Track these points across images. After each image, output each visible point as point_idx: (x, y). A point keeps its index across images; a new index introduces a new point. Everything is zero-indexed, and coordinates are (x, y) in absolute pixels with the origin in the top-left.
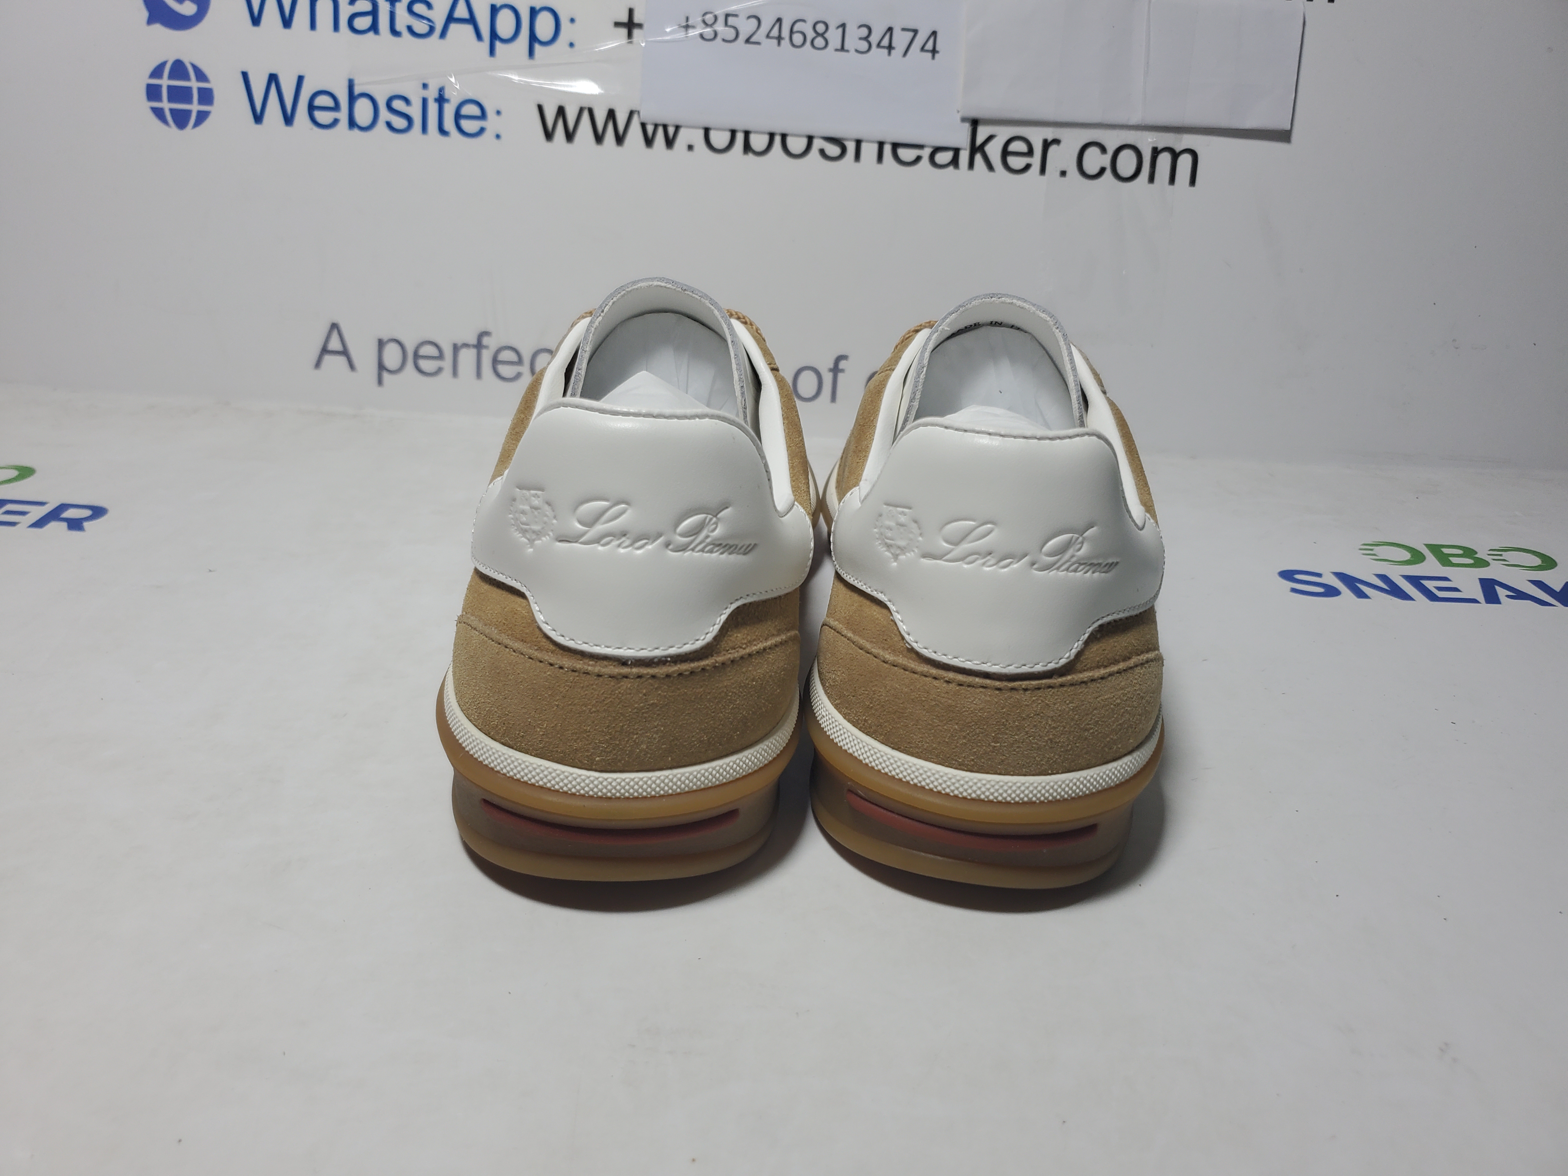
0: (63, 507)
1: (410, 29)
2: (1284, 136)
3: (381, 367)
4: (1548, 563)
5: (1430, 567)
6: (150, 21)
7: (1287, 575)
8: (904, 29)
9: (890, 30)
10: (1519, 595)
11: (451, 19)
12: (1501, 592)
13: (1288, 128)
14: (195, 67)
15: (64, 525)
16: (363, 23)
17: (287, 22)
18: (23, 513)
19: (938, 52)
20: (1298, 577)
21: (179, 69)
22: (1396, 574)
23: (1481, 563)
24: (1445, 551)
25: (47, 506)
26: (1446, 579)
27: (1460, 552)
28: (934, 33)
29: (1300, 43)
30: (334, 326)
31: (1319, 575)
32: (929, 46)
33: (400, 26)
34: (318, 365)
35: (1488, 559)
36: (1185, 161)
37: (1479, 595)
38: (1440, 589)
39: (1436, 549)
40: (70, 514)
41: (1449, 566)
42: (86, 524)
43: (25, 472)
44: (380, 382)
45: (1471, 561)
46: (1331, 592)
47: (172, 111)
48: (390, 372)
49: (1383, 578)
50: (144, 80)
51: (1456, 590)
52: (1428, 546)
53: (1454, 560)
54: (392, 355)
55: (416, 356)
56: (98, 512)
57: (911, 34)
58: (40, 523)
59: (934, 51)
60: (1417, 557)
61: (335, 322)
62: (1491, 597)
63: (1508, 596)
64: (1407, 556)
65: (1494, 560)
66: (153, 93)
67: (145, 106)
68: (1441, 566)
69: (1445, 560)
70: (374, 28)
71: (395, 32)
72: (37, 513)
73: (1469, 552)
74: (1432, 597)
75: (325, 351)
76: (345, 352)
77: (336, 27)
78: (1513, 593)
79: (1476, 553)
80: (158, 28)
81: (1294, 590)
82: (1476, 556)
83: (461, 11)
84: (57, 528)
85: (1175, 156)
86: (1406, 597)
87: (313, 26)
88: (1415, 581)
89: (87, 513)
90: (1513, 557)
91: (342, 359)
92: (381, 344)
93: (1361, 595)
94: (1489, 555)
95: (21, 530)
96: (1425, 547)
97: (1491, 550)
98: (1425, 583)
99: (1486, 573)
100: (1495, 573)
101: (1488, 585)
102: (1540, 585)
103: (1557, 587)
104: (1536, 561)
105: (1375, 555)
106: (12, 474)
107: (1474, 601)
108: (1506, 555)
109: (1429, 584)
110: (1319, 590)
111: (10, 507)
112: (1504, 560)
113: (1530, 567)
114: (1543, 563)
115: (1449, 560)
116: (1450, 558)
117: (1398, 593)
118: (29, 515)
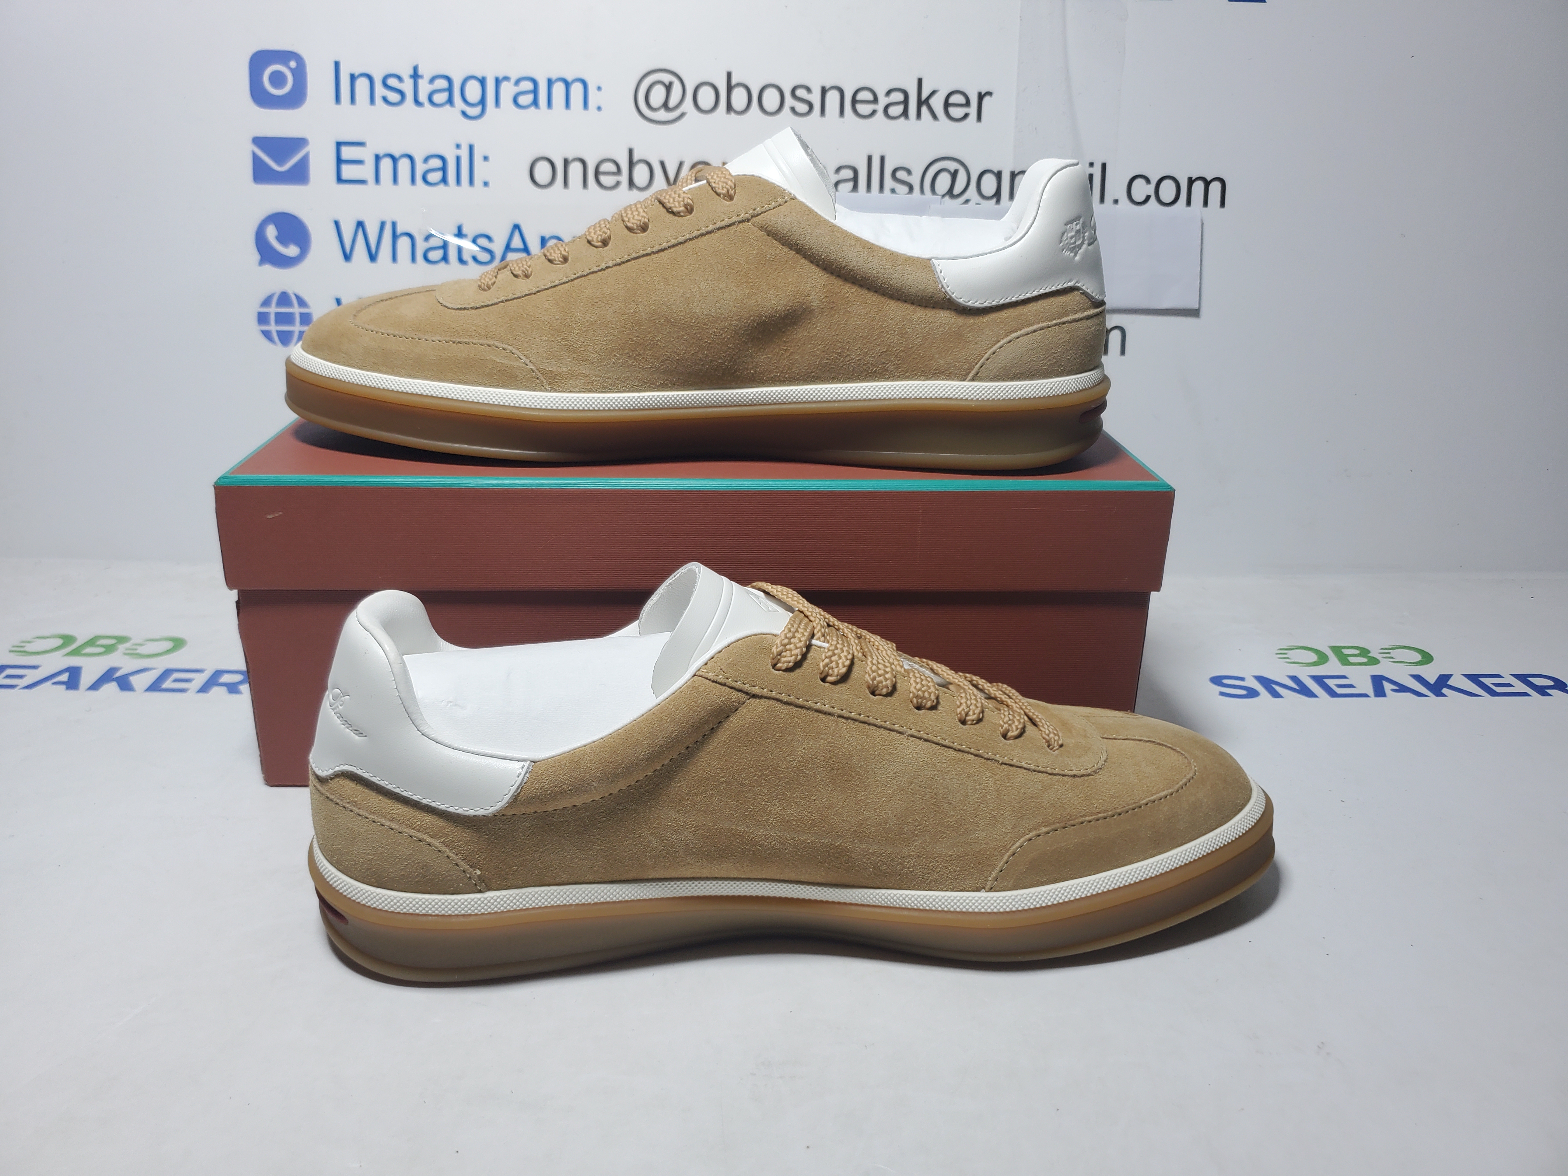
0: (218, 673)
1: (475, 259)
2: (1194, 313)
4: (1427, 658)
5: (1333, 667)
6: (262, 262)
7: (1216, 680)
10: (1402, 688)
11: (508, 248)
12: (1387, 686)
13: (1197, 307)
14: (298, 297)
15: (224, 689)
16: (435, 255)
17: (373, 257)
18: (188, 680)
20: (1226, 681)
21: (284, 299)
22: (1304, 675)
23: (1374, 661)
24: (1346, 651)
25: (205, 673)
26: (1344, 677)
27: (1357, 652)
29: (1200, 241)
31: (1242, 679)
33: (466, 257)
35: (1379, 657)
36: (1115, 336)
37: (1370, 691)
38: (1339, 686)
39: (1337, 650)
40: (226, 678)
41: (1348, 665)
42: (241, 687)
43: (178, 643)
45: (1365, 660)
46: (1252, 693)
47: (278, 332)
49: (1294, 678)
50: (255, 308)
51: (1351, 686)
52: (1332, 648)
53: (1352, 660)
58: (204, 689)
60: (1322, 659)
62: (1380, 692)
63: (1393, 690)
64: (1314, 657)
65: (1384, 658)
66: (262, 318)
67: (255, 329)
68: (1340, 665)
69: (1344, 660)
70: (445, 258)
71: (461, 260)
72: (200, 679)
73: (1364, 652)
74: (1332, 693)
77: (413, 259)
78: (1397, 687)
79: (1369, 652)
80: (268, 268)
81: (1221, 694)
82: (1370, 655)
83: (517, 243)
84: (218, 692)
86: (1309, 694)
87: (394, 259)
88: (1319, 680)
90: (1399, 654)
93: (1276, 695)
94: (1380, 653)
95: (192, 696)
96: (1329, 649)
97: (1382, 649)
98: (1327, 681)
99: (1376, 670)
100: (1383, 669)
101: (1378, 682)
102: (1418, 678)
103: (1432, 680)
104: (1418, 657)
105: (1288, 658)
106: (168, 645)
107: (1365, 695)
108: (1394, 653)
109: (1331, 683)
110: (1243, 692)
111: (176, 675)
112: (1392, 658)
113: (1413, 663)
114: (1422, 658)
115: (1348, 660)
116: (1349, 658)
117: (1304, 691)
118: (194, 682)
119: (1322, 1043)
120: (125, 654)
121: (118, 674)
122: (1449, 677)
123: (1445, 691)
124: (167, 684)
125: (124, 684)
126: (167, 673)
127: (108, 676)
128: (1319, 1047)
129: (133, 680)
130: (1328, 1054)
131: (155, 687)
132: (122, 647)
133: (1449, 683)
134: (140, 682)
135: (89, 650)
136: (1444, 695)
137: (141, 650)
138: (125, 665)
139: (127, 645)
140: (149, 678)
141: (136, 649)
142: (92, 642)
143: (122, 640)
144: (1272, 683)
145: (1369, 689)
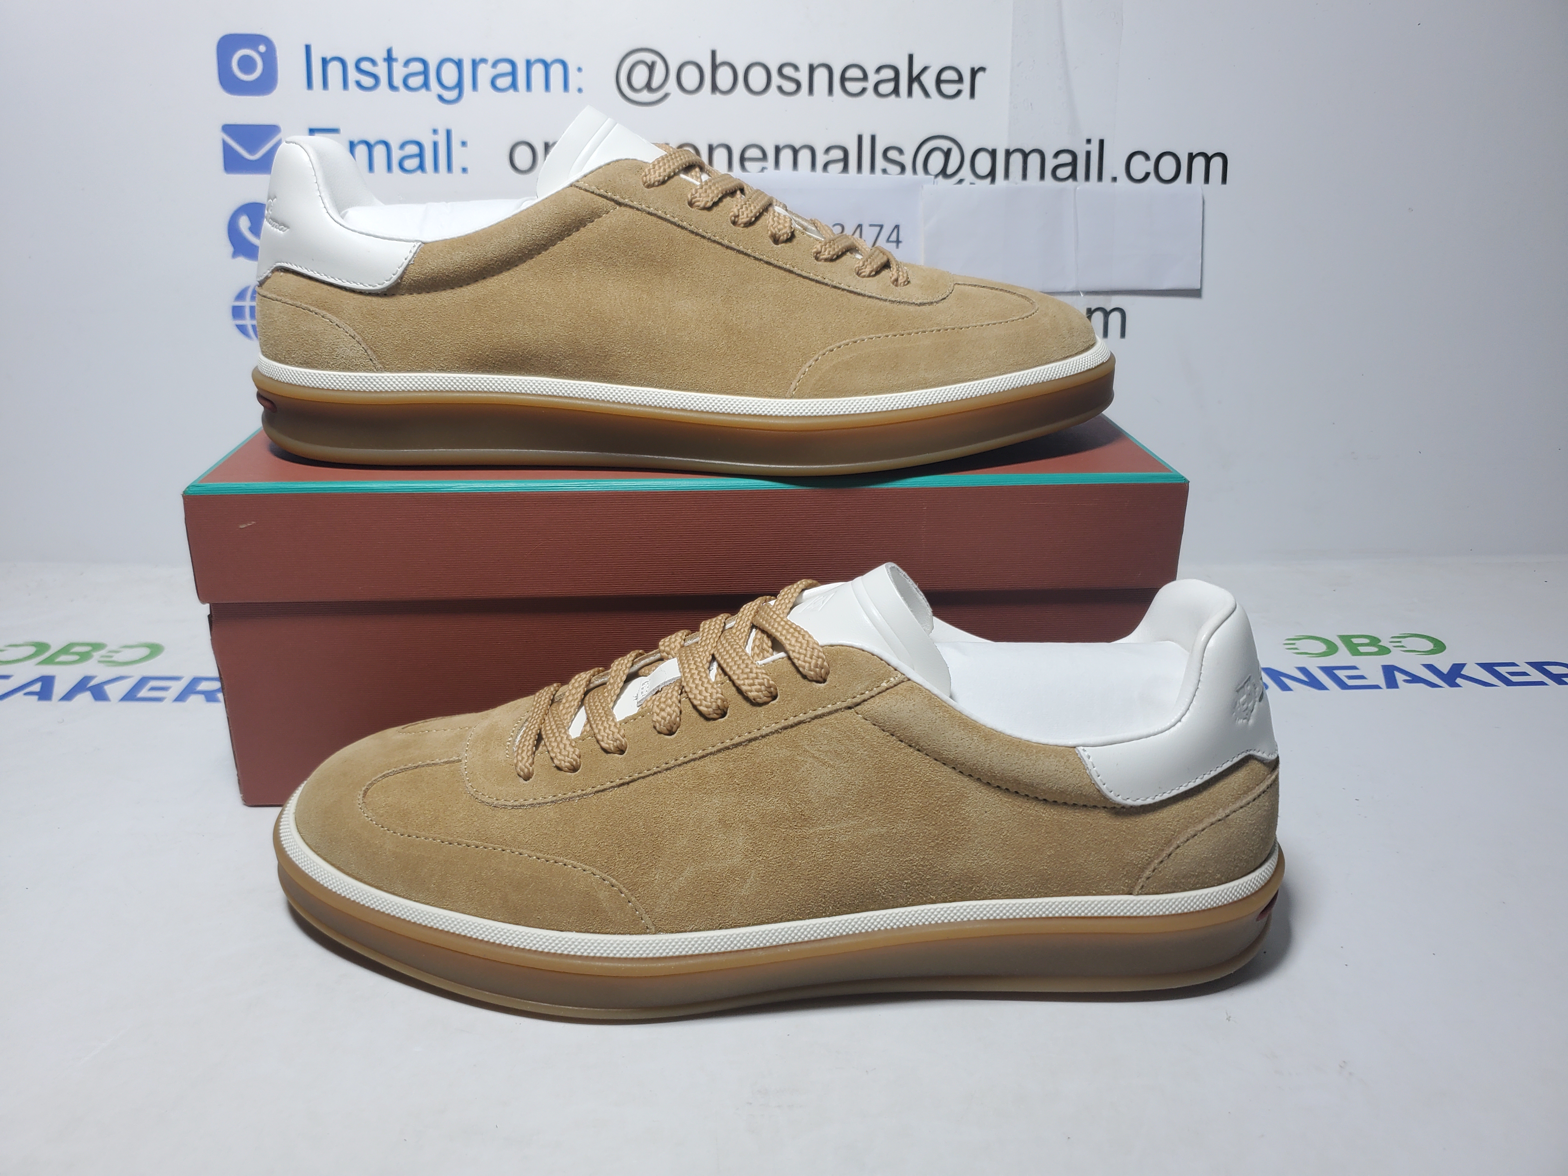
0: (196, 680)
2: (1196, 293)
4: (1439, 647)
5: (1343, 657)
6: (235, 254)
8: (871, 225)
9: (860, 226)
10: (1415, 679)
12: (1399, 677)
13: (1199, 287)
15: (201, 697)
18: (165, 689)
19: (901, 242)
22: (1314, 666)
23: (1384, 651)
24: (1355, 641)
25: (183, 681)
26: (1354, 668)
27: (1367, 641)
28: (897, 227)
29: (1201, 219)
32: (894, 237)
35: (1390, 646)
36: (1115, 318)
37: (1382, 682)
38: (1350, 677)
39: (1346, 640)
40: (204, 686)
41: (1358, 655)
42: (220, 695)
43: (155, 650)
45: (1375, 649)
47: (254, 326)
49: (1303, 670)
50: (229, 302)
51: (1362, 677)
52: (1342, 638)
53: (1362, 649)
57: (878, 228)
58: (181, 697)
59: (898, 242)
60: (1332, 648)
62: (1392, 683)
63: (1406, 681)
64: (1323, 648)
65: (1395, 647)
66: (237, 312)
67: (229, 323)
68: (1350, 655)
69: (1354, 650)
72: (177, 687)
73: (1374, 641)
74: (1343, 685)
78: (1409, 677)
79: (1380, 641)
80: (240, 259)
82: (1380, 644)
84: (195, 700)
85: (1107, 314)
86: (1320, 686)
88: (1329, 671)
89: (217, 685)
90: (1411, 643)
93: (1285, 687)
94: (1391, 642)
95: (168, 705)
96: (1338, 638)
97: (1392, 637)
98: (1337, 672)
99: (1387, 660)
100: (1394, 659)
101: (1389, 672)
102: (1431, 668)
103: (1445, 670)
104: (1430, 646)
105: (1296, 649)
106: (145, 651)
107: (1377, 687)
108: (1405, 642)
109: (1341, 674)
111: (152, 684)
112: (1403, 646)
113: (1424, 652)
114: (1434, 647)
115: (1358, 650)
116: (1359, 648)
117: (1314, 683)
118: (170, 690)
119: (1344, 1062)
120: (100, 662)
121: (92, 683)
122: (1463, 666)
123: (1459, 681)
124: (143, 693)
125: (99, 694)
126: (143, 681)
127: (81, 686)
128: (1341, 1067)
129: (108, 688)
130: (1351, 1074)
131: (130, 696)
132: (97, 655)
133: (1462, 673)
134: (114, 691)
135: (63, 658)
136: (1458, 686)
137: (117, 657)
138: (100, 672)
139: (103, 652)
140: (124, 687)
141: (111, 657)
142: (66, 650)
143: (97, 646)
144: (1281, 676)
145: (1381, 681)
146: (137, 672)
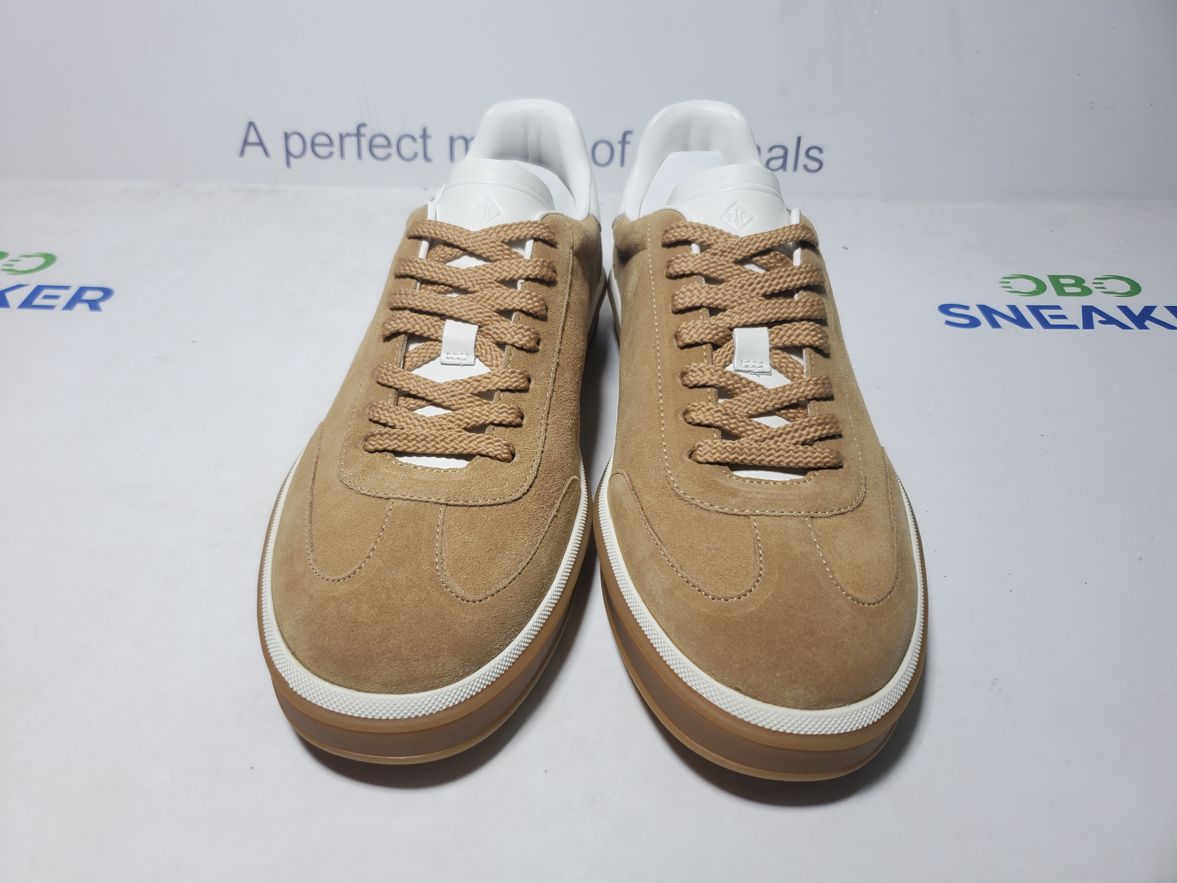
0: (82, 290)
3: (288, 153)
4: (1135, 289)
5: (1049, 297)
7: (945, 309)
10: (1109, 320)
12: (1096, 317)
15: (86, 306)
18: (56, 297)
20: (952, 310)
22: (1022, 304)
23: (1087, 291)
24: (1062, 281)
25: (71, 289)
26: (1058, 307)
27: (1072, 281)
30: (251, 124)
31: (967, 308)
34: (242, 153)
35: (1092, 287)
37: (1079, 322)
38: (1053, 317)
39: (1055, 279)
40: (89, 295)
41: (1063, 295)
42: (102, 305)
43: (49, 259)
44: (288, 164)
45: (1078, 290)
46: (974, 323)
48: (295, 157)
49: (1013, 308)
51: (1063, 317)
52: (1050, 277)
53: (1067, 290)
54: (295, 145)
55: (313, 144)
56: (107, 293)
58: (69, 306)
60: (1041, 288)
61: (252, 121)
62: (1088, 324)
63: (1100, 322)
64: (1033, 287)
65: (1096, 288)
68: (1056, 295)
69: (1060, 290)
72: (66, 296)
73: (1079, 281)
74: (1045, 324)
75: (246, 143)
76: (261, 143)
78: (1104, 318)
79: (1084, 281)
81: (948, 323)
82: (1084, 285)
84: (81, 308)
86: (1026, 325)
88: (1035, 310)
89: (99, 294)
90: (1111, 285)
91: (259, 149)
92: (287, 136)
93: (995, 325)
94: (1093, 283)
95: (58, 312)
96: (1047, 278)
97: (1096, 279)
98: (1042, 311)
99: (1088, 301)
100: (1094, 300)
101: (1088, 312)
102: (1125, 309)
103: (1137, 311)
104: (1127, 288)
105: (1010, 287)
106: (41, 261)
107: (1075, 327)
108: (1106, 283)
109: (1045, 313)
110: (966, 321)
111: (46, 292)
112: (1104, 288)
113: (1121, 294)
114: (1131, 289)
115: (1064, 290)
116: (1065, 288)
117: (1022, 322)
118: (61, 299)
119: (996, 679)
120: (2, 270)
122: (1152, 308)
123: (1148, 323)
124: (39, 301)
126: (39, 289)
128: (993, 683)
129: (9, 296)
130: (1000, 690)
131: (27, 303)
133: (1152, 315)
134: (15, 298)
136: (1146, 328)
137: (17, 266)
139: (5, 261)
140: (21, 295)
141: (12, 265)
144: (995, 314)
145: (1078, 320)
146: (33, 281)
